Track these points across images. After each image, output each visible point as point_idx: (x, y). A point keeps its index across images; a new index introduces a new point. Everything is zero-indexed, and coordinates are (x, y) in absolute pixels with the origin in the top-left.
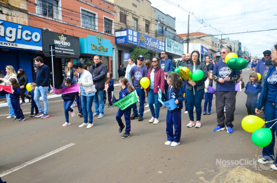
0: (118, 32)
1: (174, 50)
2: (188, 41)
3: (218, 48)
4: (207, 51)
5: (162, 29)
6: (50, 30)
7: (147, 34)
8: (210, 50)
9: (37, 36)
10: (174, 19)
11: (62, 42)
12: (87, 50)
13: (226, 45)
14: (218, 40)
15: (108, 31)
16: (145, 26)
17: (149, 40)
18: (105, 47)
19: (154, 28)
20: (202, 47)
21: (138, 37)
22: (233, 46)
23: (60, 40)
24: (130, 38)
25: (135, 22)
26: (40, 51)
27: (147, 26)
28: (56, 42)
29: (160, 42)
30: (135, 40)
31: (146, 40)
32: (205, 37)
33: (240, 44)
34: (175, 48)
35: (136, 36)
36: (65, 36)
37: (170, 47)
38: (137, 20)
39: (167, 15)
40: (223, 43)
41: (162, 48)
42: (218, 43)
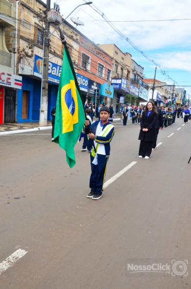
0: (115, 80)
1: (144, 95)
2: (153, 89)
3: (169, 96)
4: (160, 97)
8: (163, 96)
9: (86, 83)
10: (143, 68)
11: (94, 87)
12: (104, 93)
17: (131, 87)
18: (111, 92)
19: (131, 76)
20: (158, 94)
21: (126, 84)
22: (180, 94)
23: (93, 85)
24: (122, 86)
26: (87, 92)
27: (128, 74)
28: (93, 87)
29: (137, 89)
30: (125, 86)
33: (185, 92)
37: (142, 93)
38: (122, 70)
39: (139, 66)
40: (173, 90)
41: (137, 94)
42: (170, 90)
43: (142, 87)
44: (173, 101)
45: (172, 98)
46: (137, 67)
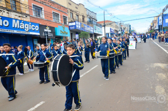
0: (71, 23)
1: (98, 31)
2: (104, 26)
3: (119, 29)
4: (113, 31)
5: (90, 20)
6: (40, 24)
7: (84, 23)
8: (115, 30)
9: (37, 28)
10: (96, 14)
12: (59, 34)
13: (123, 27)
14: (119, 25)
15: (65, 23)
16: (82, 19)
17: (86, 26)
18: (66, 32)
19: (87, 19)
20: (111, 29)
21: (81, 25)
22: (127, 27)
24: (77, 26)
25: (77, 17)
26: (39, 35)
27: (83, 19)
29: (91, 27)
30: (80, 27)
31: (84, 27)
32: (113, 23)
33: (130, 26)
34: (98, 30)
35: (80, 25)
36: (49, 27)
37: (96, 30)
38: (78, 16)
39: (92, 12)
40: (121, 26)
41: (92, 31)
42: (119, 26)
43: (96, 26)
44: (122, 32)
45: (122, 30)
46: (90, 13)
